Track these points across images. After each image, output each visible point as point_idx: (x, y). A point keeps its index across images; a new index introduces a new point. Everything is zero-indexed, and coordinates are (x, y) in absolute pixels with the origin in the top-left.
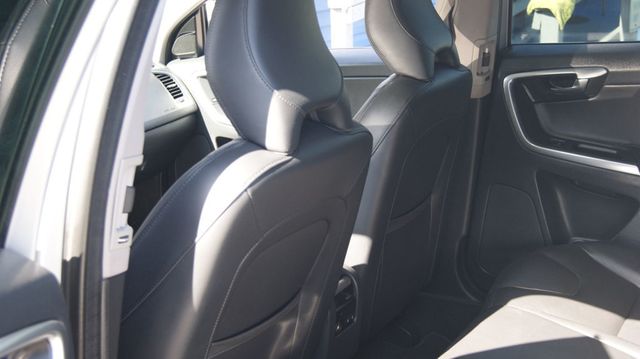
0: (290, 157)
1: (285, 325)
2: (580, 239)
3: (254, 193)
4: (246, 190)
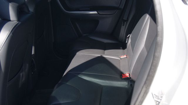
0: (18, 22)
1: (21, 74)
2: (85, 35)
3: (13, 34)
4: (10, 33)
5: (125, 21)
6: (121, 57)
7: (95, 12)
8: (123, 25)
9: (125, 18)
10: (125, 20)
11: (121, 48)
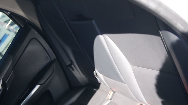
5: (70, 66)
6: (110, 98)
7: (38, 86)
8: (73, 70)
9: (68, 63)
10: (70, 64)
11: (95, 90)
